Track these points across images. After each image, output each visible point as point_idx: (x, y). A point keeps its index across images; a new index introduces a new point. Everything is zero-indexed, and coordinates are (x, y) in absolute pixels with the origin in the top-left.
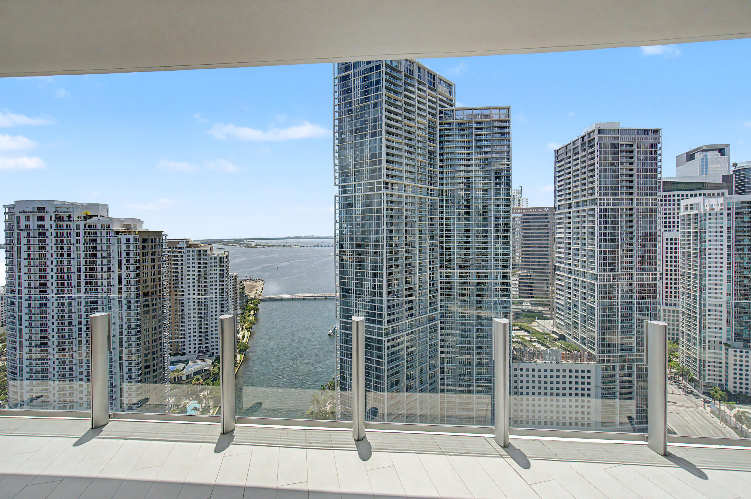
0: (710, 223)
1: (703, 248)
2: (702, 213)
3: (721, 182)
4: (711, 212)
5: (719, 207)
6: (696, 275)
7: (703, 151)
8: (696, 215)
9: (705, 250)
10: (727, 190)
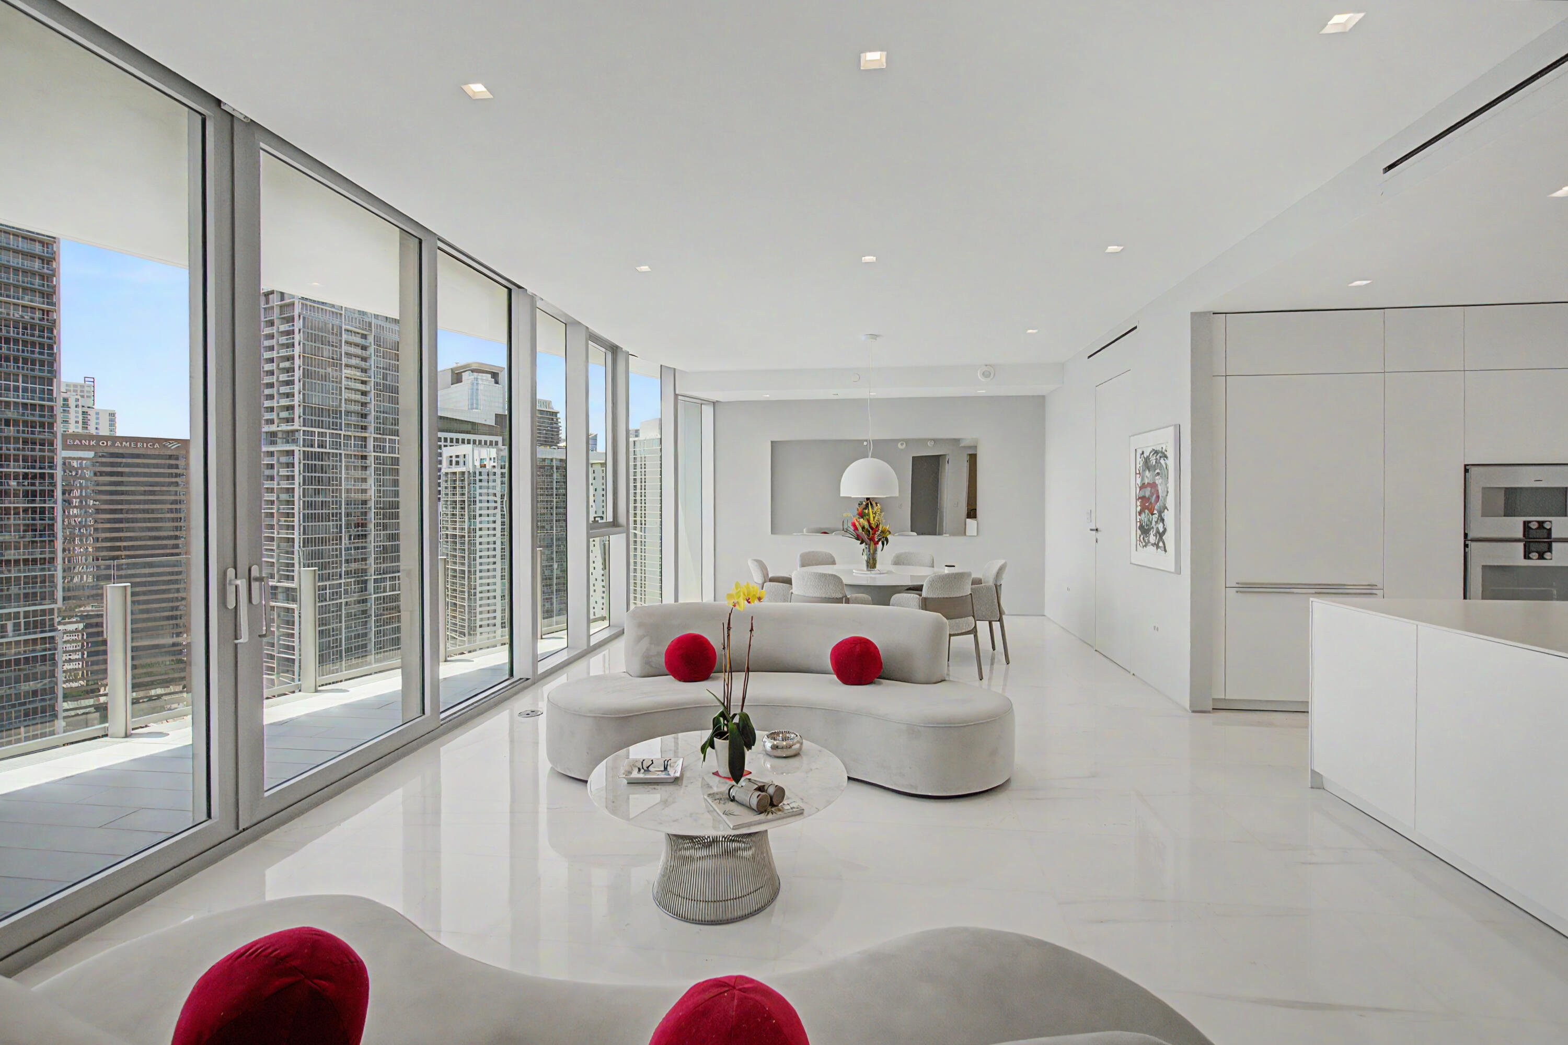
0: (481, 488)
1: (472, 527)
2: (471, 472)
3: (494, 424)
4: (483, 470)
5: (492, 464)
6: (463, 572)
7: (473, 371)
8: (463, 473)
9: (475, 530)
10: (501, 438)
